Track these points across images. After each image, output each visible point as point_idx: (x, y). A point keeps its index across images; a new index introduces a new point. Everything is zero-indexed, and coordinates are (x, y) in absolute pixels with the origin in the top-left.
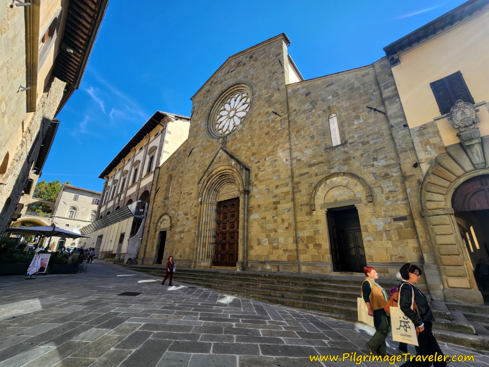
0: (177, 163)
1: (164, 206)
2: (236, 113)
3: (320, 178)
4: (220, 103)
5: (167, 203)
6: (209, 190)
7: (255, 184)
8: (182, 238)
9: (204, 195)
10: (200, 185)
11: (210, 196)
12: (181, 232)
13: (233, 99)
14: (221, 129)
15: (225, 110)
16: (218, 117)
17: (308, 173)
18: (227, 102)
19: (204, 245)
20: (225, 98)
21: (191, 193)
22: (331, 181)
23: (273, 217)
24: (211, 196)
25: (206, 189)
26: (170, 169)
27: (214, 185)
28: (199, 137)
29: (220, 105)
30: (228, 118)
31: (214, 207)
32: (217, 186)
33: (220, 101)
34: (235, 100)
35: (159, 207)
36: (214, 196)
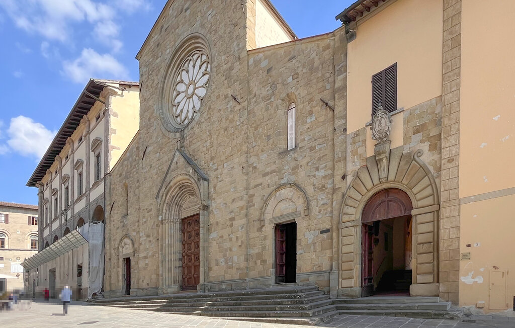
0: (131, 167)
1: (123, 226)
2: (195, 89)
3: (271, 189)
4: (175, 69)
5: (126, 223)
6: (170, 206)
7: (213, 197)
8: (147, 265)
9: (164, 211)
10: (159, 200)
11: (171, 212)
12: (146, 257)
13: (191, 63)
14: (179, 115)
15: (182, 81)
16: (175, 94)
17: (261, 184)
18: (184, 68)
19: (170, 270)
20: (181, 61)
21: (151, 210)
22: (280, 194)
23: (229, 235)
24: (173, 212)
25: (165, 205)
26: (123, 176)
27: (174, 198)
28: (152, 129)
29: (175, 72)
30: (186, 98)
31: (178, 226)
32: (178, 199)
33: (174, 65)
34: (194, 66)
35: (118, 228)
36: (177, 211)
